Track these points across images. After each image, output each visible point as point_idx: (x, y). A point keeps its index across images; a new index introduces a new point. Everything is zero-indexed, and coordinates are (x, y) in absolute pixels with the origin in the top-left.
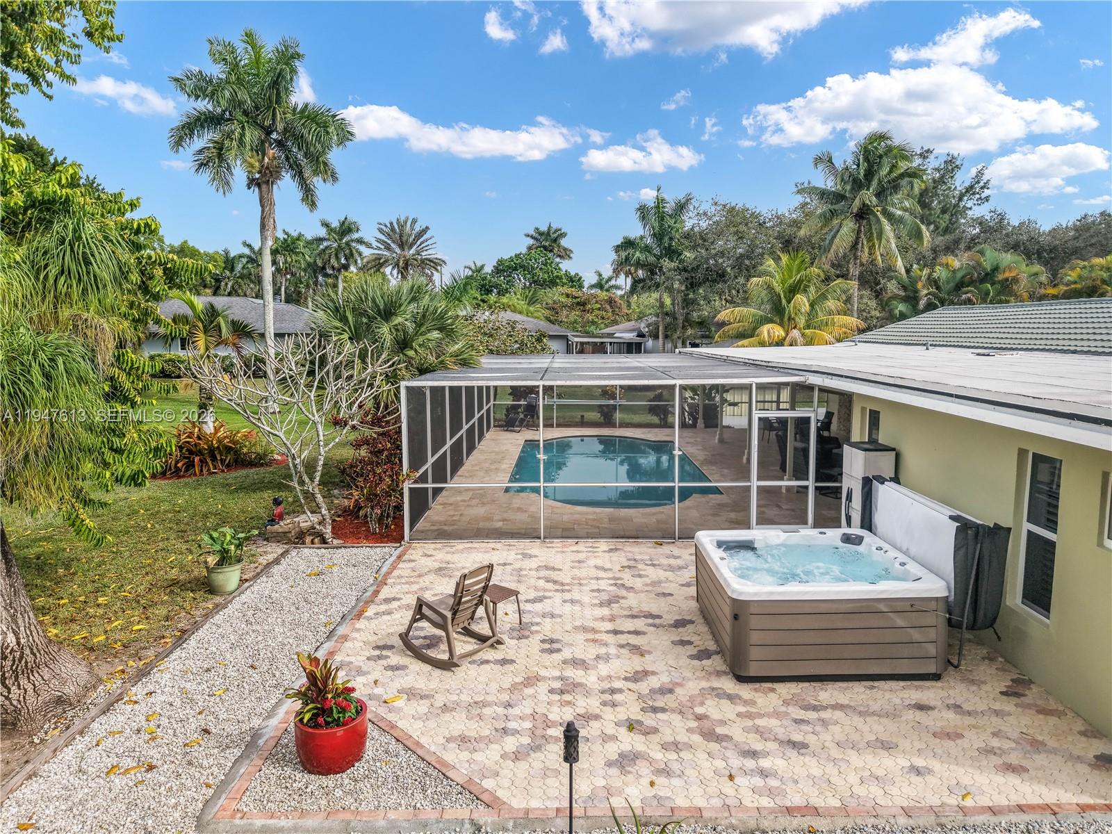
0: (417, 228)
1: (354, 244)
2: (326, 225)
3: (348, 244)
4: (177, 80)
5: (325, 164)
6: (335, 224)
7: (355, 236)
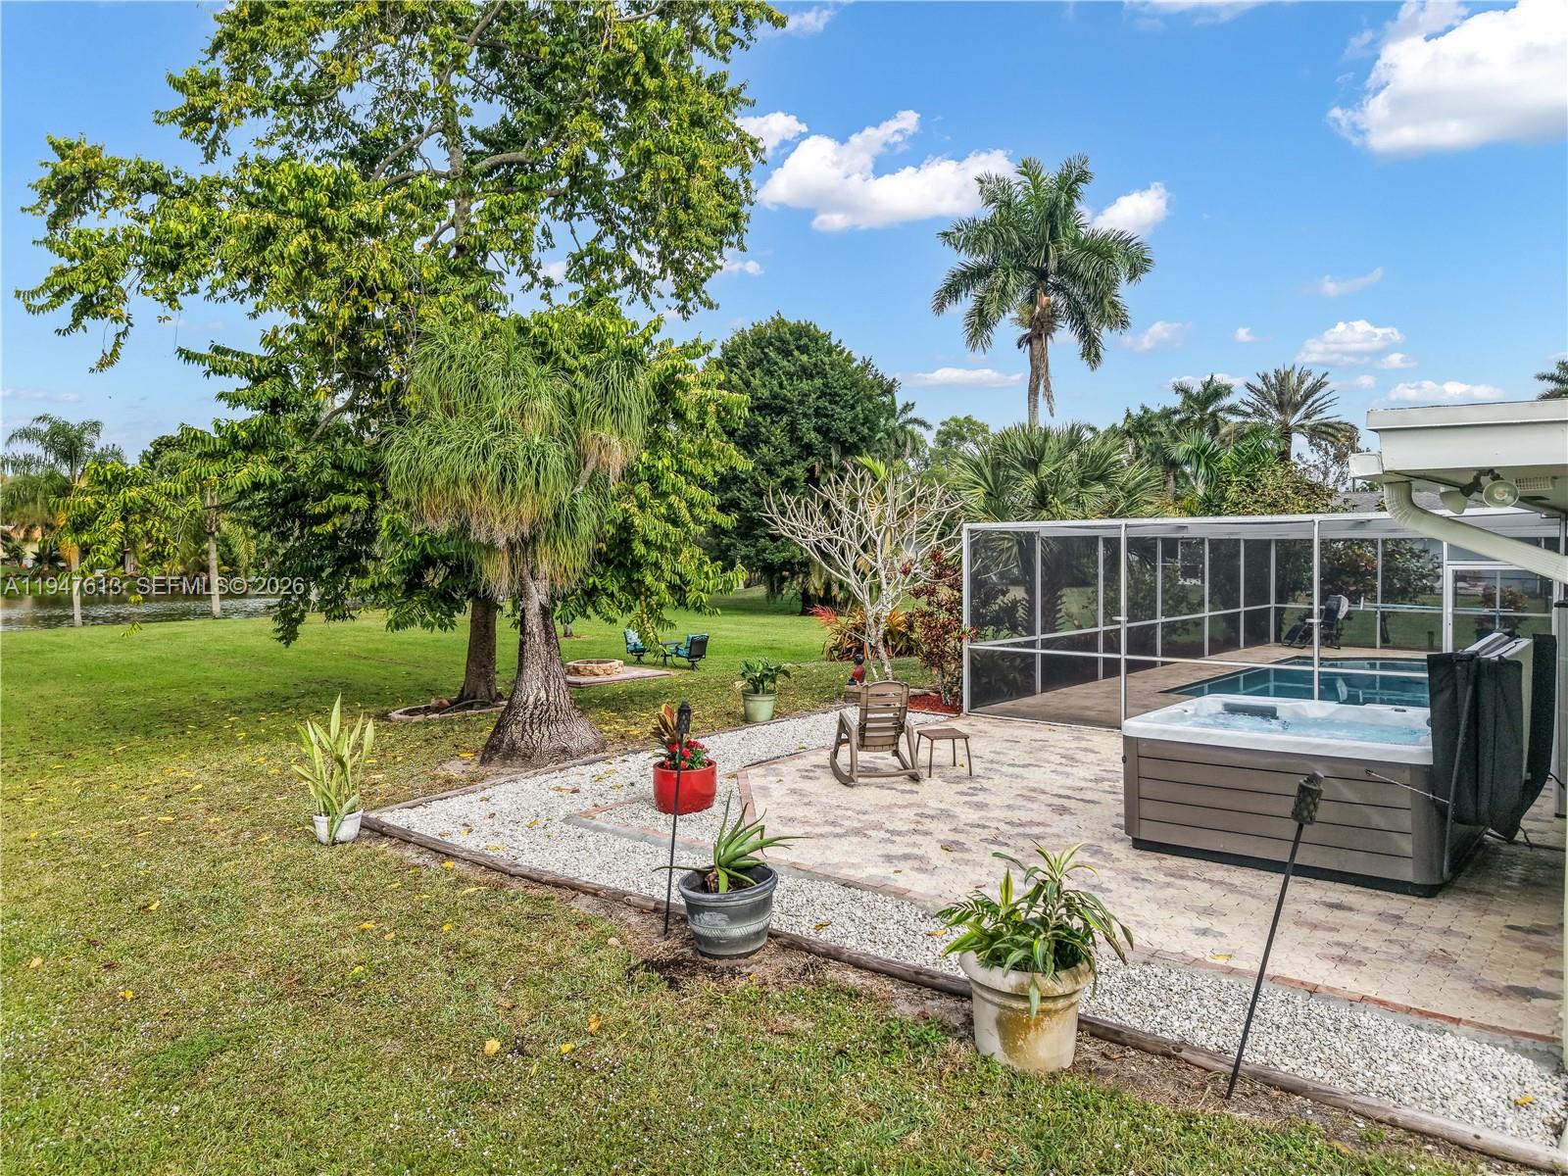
0: (1308, 383)
1: (1221, 414)
2: (1180, 389)
3: (1214, 414)
4: (945, 234)
5: (1113, 304)
6: (1197, 388)
7: (1226, 402)
